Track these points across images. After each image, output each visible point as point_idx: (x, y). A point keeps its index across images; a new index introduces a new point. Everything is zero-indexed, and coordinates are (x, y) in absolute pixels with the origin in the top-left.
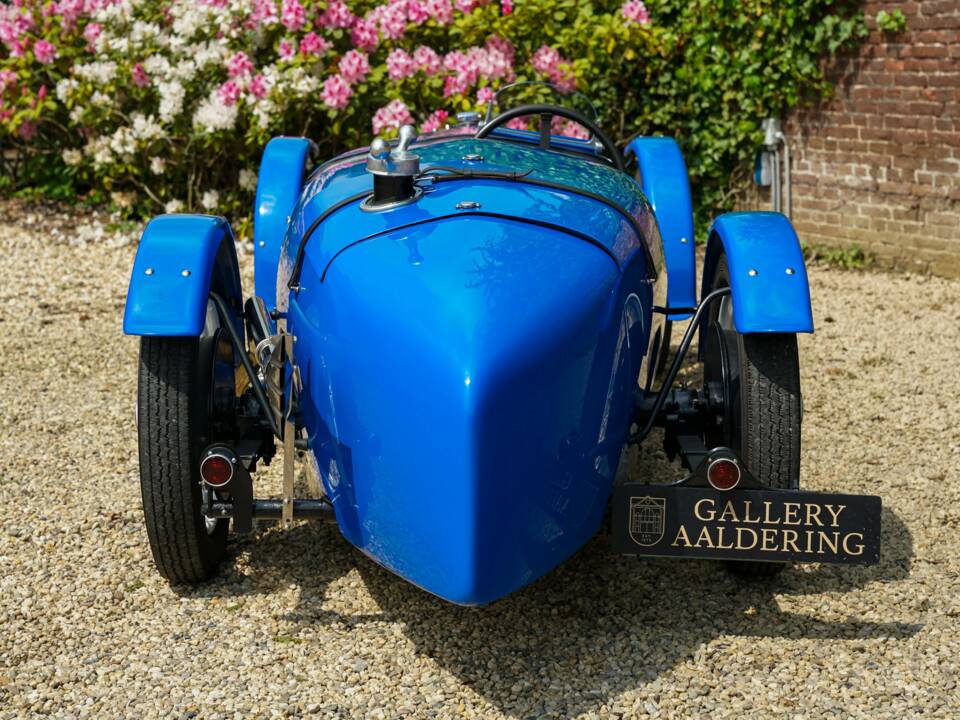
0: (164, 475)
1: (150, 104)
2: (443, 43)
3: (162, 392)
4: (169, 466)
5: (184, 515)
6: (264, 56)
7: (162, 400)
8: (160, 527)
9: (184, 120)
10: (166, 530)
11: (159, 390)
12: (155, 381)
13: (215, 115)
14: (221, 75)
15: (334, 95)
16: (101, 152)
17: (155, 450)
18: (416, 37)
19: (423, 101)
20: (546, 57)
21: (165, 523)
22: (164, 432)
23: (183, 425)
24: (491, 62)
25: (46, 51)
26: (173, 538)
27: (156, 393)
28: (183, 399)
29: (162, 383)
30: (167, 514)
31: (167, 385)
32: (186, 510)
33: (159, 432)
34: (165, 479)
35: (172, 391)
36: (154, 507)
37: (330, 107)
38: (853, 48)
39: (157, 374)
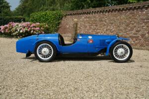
1: (17, 31)
2: (35, 27)
6: (24, 28)
9: (19, 32)
13: (21, 31)
14: (21, 29)
15: (28, 30)
16: (14, 34)
18: (33, 27)
19: (34, 31)
20: (42, 28)
24: (38, 28)
25: (10, 28)
38: (59, 28)
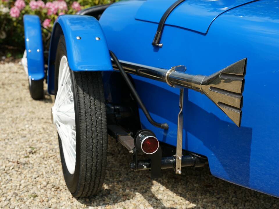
0: (94, 148)
3: (92, 103)
4: (97, 143)
5: (102, 167)
7: (93, 107)
8: (89, 174)
10: (91, 176)
11: (90, 102)
12: (88, 97)
17: (89, 134)
21: (91, 172)
22: (94, 124)
23: (104, 120)
26: (94, 179)
27: (89, 104)
28: (103, 106)
29: (92, 98)
30: (94, 168)
31: (95, 99)
32: (103, 165)
33: (92, 124)
34: (94, 150)
35: (97, 102)
36: (87, 165)
37: (13, 17)
39: (88, 93)
